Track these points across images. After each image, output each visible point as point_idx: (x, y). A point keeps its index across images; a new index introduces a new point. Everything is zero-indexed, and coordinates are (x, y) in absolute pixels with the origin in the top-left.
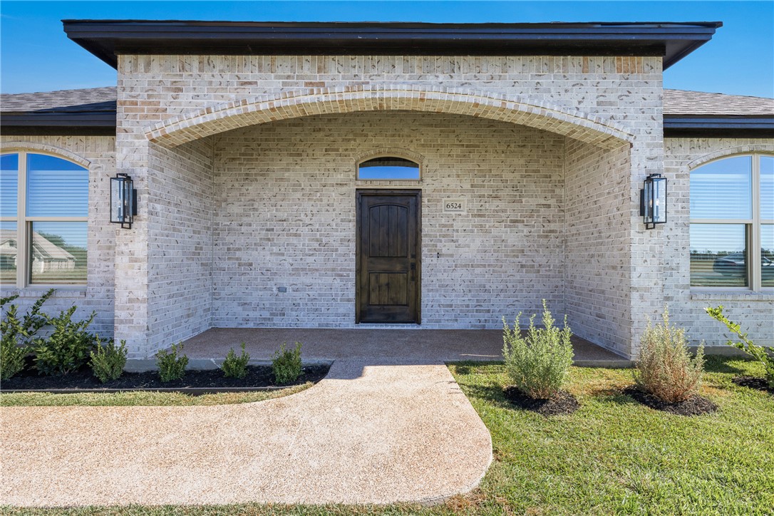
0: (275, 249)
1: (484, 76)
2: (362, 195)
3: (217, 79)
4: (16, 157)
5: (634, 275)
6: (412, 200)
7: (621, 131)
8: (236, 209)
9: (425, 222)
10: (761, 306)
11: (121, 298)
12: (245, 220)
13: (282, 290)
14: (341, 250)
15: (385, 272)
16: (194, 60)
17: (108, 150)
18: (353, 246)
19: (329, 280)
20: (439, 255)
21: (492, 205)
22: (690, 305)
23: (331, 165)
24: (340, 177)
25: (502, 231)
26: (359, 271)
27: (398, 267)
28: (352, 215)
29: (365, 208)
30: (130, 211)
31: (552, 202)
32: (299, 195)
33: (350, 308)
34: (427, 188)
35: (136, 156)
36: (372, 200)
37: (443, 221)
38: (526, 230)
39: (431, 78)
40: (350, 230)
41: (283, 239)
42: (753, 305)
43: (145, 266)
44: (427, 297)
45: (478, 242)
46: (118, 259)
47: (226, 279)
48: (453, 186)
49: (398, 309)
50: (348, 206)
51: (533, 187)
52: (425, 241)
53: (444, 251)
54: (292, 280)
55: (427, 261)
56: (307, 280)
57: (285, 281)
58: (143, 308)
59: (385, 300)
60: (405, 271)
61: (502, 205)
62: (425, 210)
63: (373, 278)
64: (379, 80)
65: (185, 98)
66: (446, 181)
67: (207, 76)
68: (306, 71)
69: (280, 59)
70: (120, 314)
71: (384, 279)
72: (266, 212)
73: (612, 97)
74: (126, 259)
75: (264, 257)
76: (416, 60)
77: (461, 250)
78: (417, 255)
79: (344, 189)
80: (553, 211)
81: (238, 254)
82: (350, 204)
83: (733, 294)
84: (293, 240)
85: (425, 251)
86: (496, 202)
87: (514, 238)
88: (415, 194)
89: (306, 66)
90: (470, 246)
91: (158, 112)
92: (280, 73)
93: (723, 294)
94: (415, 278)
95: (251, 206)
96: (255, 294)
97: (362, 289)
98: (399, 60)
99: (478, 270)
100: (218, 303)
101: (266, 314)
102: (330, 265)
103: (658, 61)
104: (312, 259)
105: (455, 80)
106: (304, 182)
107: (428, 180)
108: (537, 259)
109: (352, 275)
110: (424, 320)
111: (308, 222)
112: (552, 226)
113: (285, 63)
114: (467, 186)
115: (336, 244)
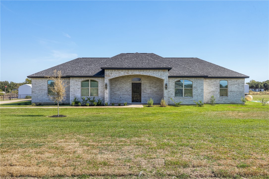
0: (120, 91)
1: (147, 72)
2: (132, 83)
3: (116, 72)
4: (89, 80)
5: (165, 95)
6: (140, 84)
7: (163, 78)
8: (114, 86)
9: (142, 87)
10: (184, 99)
11: (105, 98)
12: (116, 87)
13: (121, 97)
14: (130, 92)
15: (136, 95)
16: (114, 70)
17: (101, 79)
18: (131, 91)
19: (128, 96)
20: (144, 92)
21: (152, 85)
22: (174, 99)
23: (128, 79)
24: (129, 81)
25: (153, 89)
26: (132, 95)
27: (138, 94)
28: (131, 86)
29: (133, 85)
30: (106, 88)
31: (161, 84)
32: (123, 83)
33: (131, 100)
34: (142, 82)
35: (107, 81)
36: (134, 84)
37: (145, 87)
38: (157, 89)
39: (141, 72)
40: (131, 89)
41: (121, 90)
42: (182, 99)
43: (108, 94)
44: (142, 99)
45: (150, 90)
46: (105, 93)
47: (113, 96)
48: (146, 82)
49: (138, 100)
50: (130, 85)
51: (158, 82)
52: (142, 90)
53: (145, 92)
54: (122, 96)
55: (142, 93)
56: (125, 96)
57: (121, 96)
58: (108, 99)
59: (136, 99)
60: (139, 95)
61: (153, 85)
62: (142, 86)
63: (134, 96)
64: (135, 72)
65: (112, 74)
66: (145, 81)
67: (115, 72)
68: (126, 71)
69: (123, 70)
70: (105, 99)
71: (136, 96)
72: (118, 86)
73: (162, 74)
74: (106, 93)
75: (118, 93)
76: (139, 70)
77: (147, 92)
78: (141, 92)
79: (130, 82)
80: (161, 86)
81: (114, 92)
82: (131, 85)
83: (180, 97)
84: (122, 90)
85: (142, 92)
86: (153, 84)
87: (155, 90)
88: (141, 83)
89: (127, 71)
90: (149, 91)
91: (109, 76)
92: (123, 72)
93: (179, 97)
94: (141, 96)
95: (116, 85)
96: (117, 98)
97: (133, 98)
98: (137, 70)
99: (150, 95)
100: (111, 99)
101: (119, 101)
102: (128, 94)
103: (167, 70)
104: (125, 93)
105: (144, 73)
106: (124, 82)
107: (142, 81)
108: (159, 93)
109: (131, 95)
110: (142, 102)
111: (125, 87)
112: (161, 88)
113: (124, 71)
114: (148, 82)
115: (129, 91)
